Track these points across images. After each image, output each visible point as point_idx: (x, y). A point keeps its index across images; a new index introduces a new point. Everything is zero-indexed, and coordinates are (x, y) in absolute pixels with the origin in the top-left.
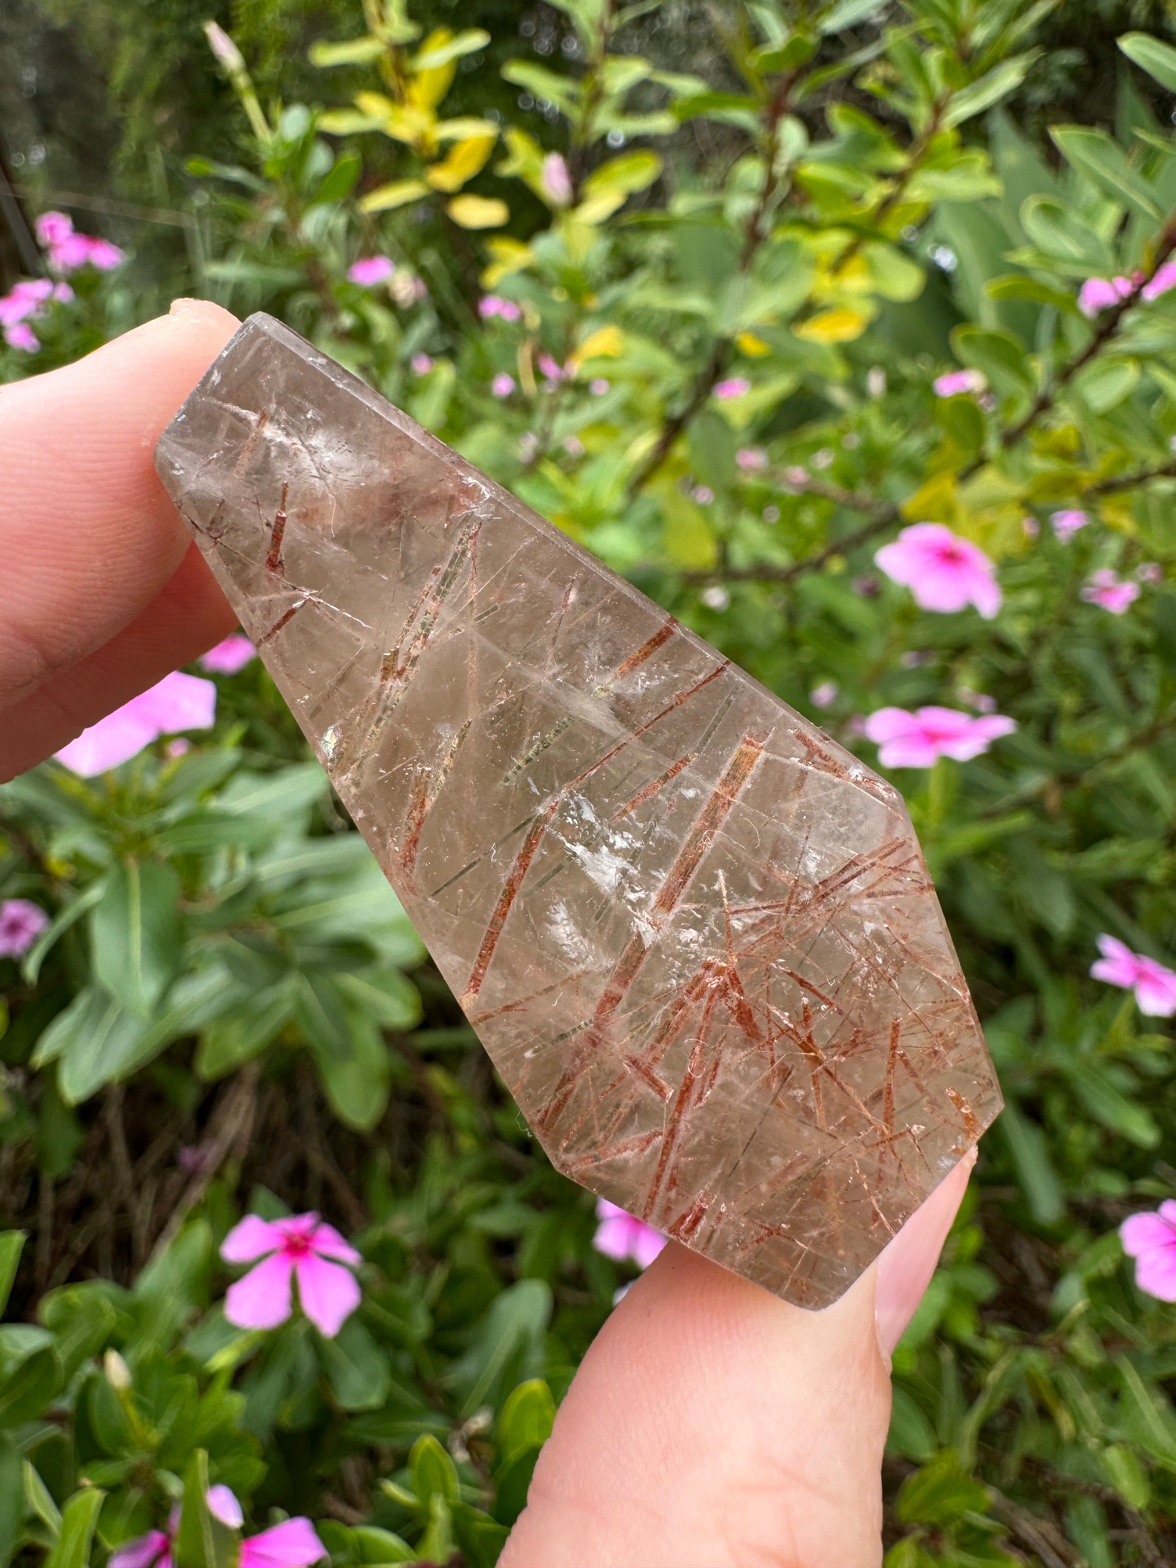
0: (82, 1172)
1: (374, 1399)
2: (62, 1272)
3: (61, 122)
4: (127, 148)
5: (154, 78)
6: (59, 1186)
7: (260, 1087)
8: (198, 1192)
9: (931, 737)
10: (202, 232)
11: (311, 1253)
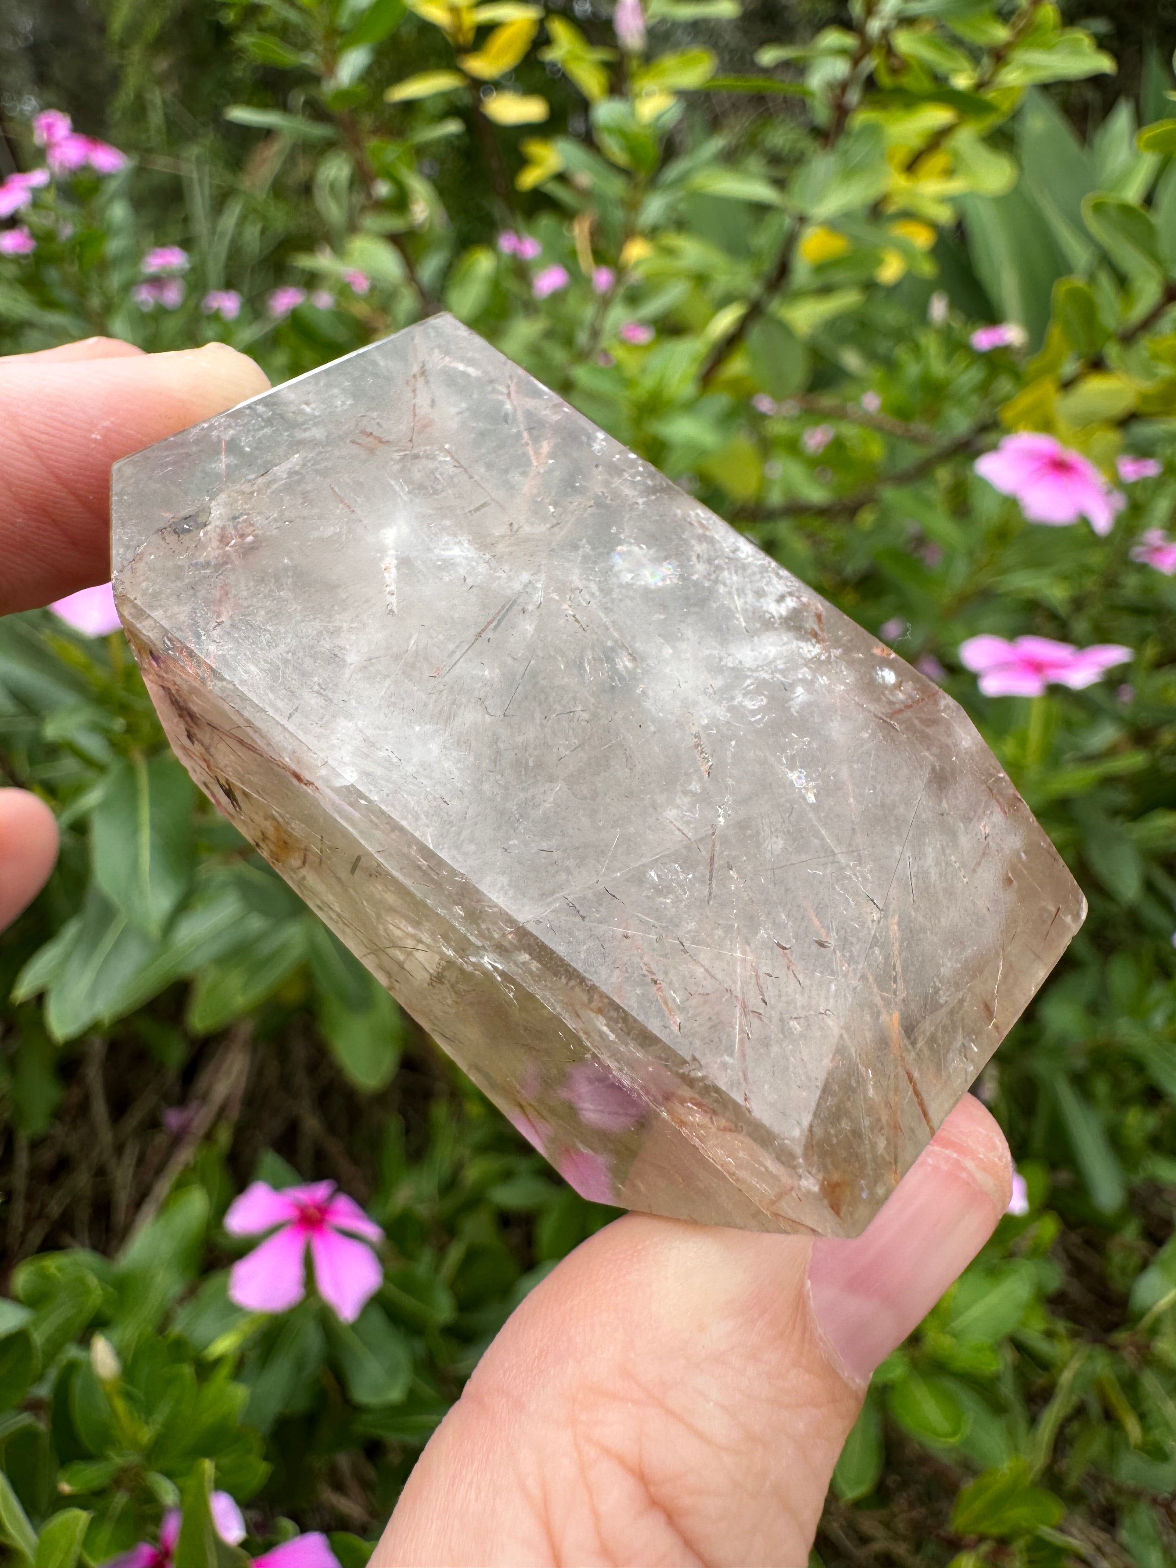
0: (59, 1130)
1: (395, 1394)
2: (36, 1236)
3: (57, 72)
4: (124, 98)
5: (154, 24)
6: (35, 1145)
7: (254, 1043)
8: (186, 1155)
9: (1035, 667)
10: (201, 181)
11: (327, 1227)
